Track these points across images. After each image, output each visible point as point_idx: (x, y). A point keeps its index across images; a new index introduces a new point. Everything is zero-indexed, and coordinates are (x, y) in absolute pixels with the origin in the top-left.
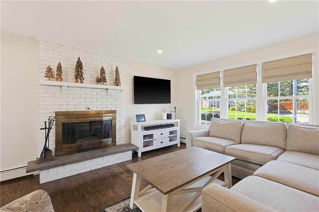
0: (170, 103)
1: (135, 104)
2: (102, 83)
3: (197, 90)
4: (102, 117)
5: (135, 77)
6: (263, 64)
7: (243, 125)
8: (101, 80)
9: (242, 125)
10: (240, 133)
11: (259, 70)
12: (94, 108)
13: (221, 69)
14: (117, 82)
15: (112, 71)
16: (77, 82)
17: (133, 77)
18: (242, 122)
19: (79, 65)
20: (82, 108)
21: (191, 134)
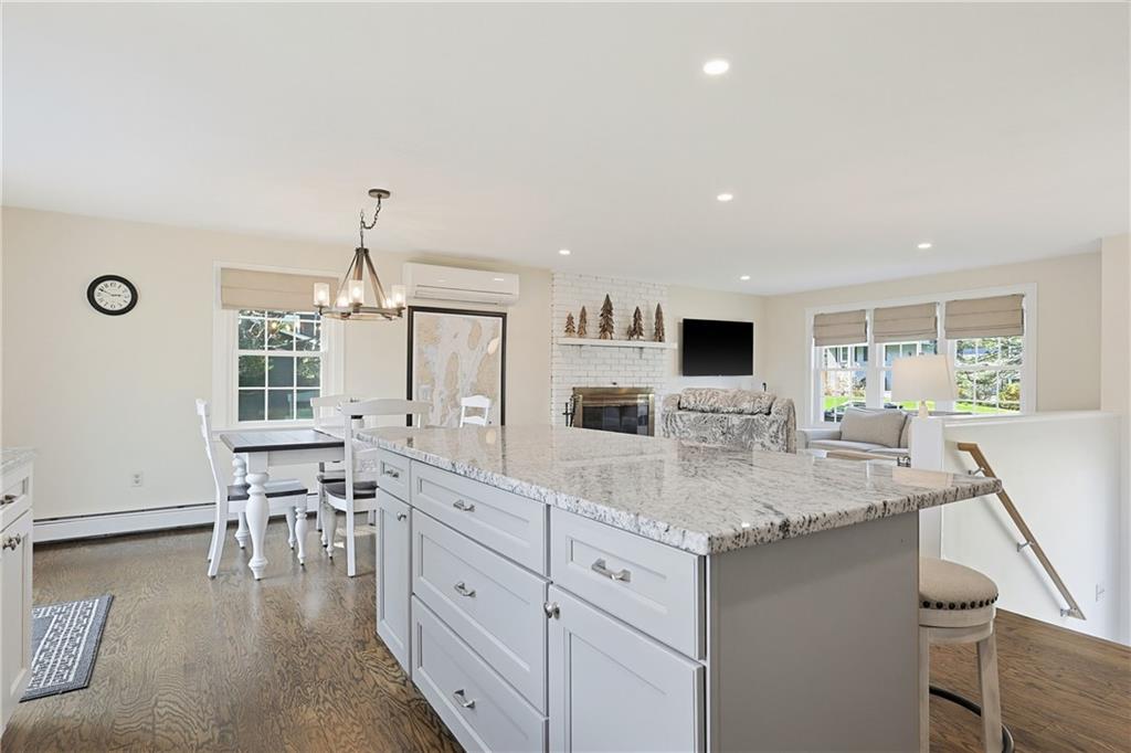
0: (751, 374)
1: (684, 375)
2: (635, 337)
3: (816, 345)
4: (636, 399)
5: (686, 321)
6: (948, 303)
7: (906, 417)
8: (635, 331)
9: (903, 419)
10: (898, 432)
11: (940, 313)
12: (624, 383)
13: (870, 306)
14: (659, 335)
15: (648, 312)
16: (605, 338)
17: (681, 321)
18: (905, 413)
19: (608, 309)
20: (605, 383)
21: (805, 434)
